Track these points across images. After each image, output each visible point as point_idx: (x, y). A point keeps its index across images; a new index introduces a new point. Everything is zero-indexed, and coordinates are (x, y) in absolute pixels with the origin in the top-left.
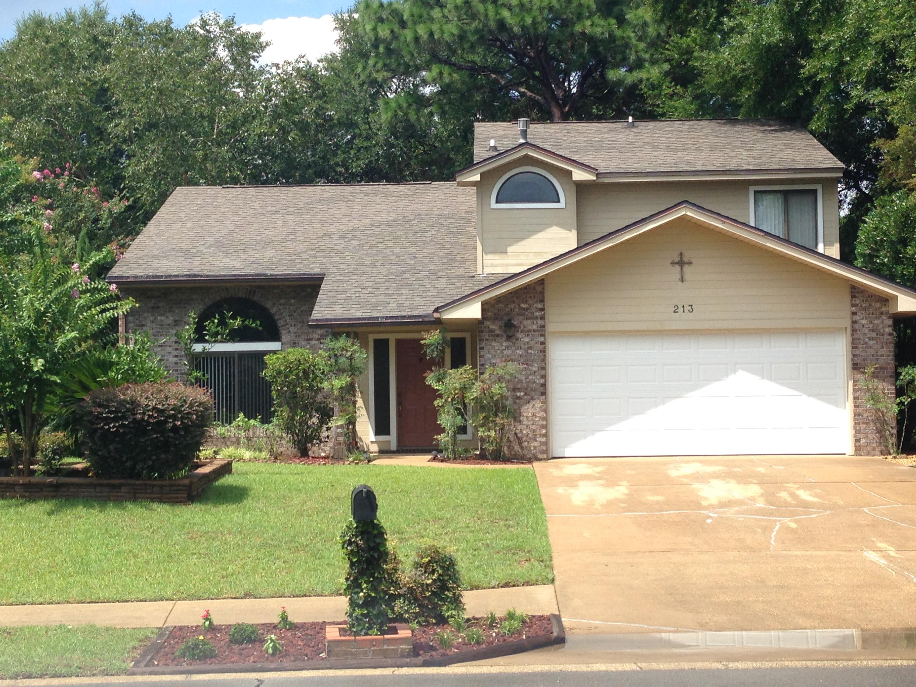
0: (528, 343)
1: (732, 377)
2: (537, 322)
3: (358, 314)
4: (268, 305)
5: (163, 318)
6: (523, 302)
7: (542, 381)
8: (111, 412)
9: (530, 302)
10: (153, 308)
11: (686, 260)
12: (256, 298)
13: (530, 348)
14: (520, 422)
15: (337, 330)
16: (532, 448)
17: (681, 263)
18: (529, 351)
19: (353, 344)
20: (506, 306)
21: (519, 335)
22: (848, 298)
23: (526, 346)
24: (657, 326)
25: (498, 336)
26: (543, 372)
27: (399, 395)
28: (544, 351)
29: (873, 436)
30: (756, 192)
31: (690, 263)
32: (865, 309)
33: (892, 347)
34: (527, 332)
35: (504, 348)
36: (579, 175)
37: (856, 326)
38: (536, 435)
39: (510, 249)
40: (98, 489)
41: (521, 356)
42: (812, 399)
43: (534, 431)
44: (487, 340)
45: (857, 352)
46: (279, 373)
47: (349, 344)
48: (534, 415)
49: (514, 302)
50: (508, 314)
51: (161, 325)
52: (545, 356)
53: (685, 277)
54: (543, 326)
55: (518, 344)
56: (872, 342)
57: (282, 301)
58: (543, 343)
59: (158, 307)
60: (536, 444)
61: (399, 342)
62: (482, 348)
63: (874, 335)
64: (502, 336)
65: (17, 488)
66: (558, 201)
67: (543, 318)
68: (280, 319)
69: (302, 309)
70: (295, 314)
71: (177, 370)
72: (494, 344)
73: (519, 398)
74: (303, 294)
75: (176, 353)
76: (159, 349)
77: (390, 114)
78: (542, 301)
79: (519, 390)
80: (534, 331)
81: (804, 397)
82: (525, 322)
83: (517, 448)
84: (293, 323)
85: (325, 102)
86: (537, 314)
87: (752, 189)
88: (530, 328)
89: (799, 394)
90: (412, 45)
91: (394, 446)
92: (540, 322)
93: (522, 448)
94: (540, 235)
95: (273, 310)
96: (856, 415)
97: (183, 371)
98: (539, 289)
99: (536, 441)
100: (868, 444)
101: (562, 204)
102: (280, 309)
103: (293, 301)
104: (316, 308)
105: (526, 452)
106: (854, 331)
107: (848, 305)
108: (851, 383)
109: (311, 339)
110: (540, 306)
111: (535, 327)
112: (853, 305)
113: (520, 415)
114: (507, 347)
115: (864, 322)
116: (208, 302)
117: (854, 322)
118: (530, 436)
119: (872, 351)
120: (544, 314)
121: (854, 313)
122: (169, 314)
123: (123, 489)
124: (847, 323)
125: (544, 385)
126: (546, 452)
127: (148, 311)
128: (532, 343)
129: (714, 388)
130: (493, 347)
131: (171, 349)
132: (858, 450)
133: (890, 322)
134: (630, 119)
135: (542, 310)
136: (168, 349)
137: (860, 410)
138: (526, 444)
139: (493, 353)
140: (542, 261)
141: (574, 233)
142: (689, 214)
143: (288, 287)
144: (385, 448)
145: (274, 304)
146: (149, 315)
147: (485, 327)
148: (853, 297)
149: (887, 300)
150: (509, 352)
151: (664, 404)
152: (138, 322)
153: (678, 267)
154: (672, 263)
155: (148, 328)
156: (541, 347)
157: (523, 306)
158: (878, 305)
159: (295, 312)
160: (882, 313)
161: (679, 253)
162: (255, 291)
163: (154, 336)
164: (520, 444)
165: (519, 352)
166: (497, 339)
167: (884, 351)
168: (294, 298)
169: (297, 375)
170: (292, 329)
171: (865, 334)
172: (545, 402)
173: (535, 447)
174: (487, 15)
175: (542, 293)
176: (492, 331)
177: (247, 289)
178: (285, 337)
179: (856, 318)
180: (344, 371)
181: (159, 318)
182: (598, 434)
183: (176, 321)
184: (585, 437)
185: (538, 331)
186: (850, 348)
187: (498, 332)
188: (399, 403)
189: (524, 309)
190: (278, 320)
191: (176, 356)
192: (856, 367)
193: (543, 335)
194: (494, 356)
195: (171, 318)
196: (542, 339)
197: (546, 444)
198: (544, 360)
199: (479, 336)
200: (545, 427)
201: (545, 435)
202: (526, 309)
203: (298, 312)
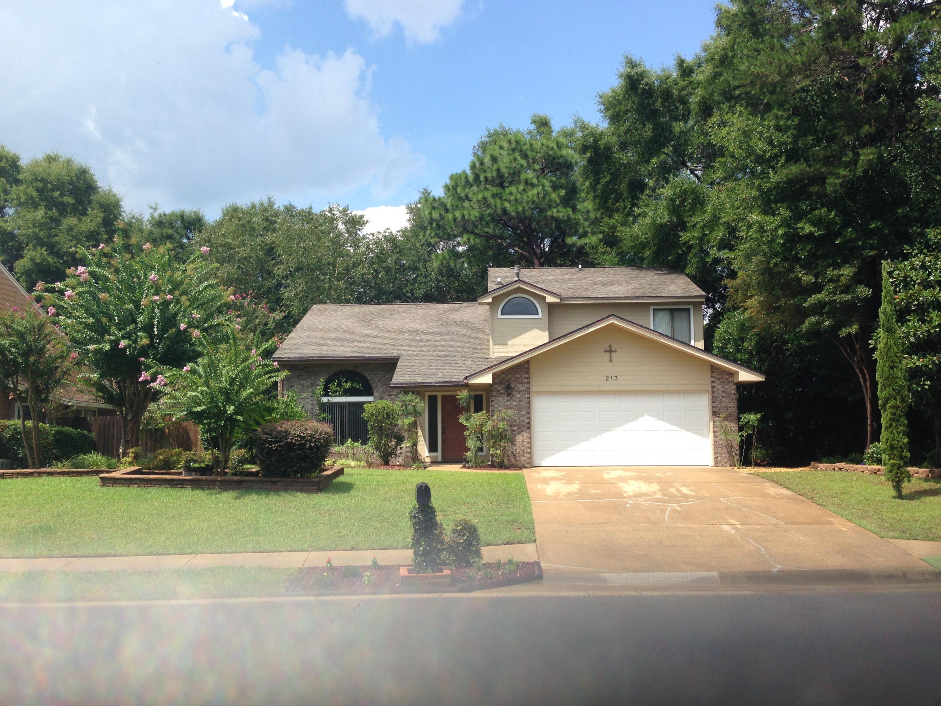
0: (519, 398)
1: (641, 419)
2: (525, 386)
3: (419, 380)
4: (366, 374)
5: (304, 382)
6: (517, 374)
7: (528, 421)
8: (273, 438)
9: (521, 373)
10: (299, 376)
11: (613, 349)
12: (359, 370)
13: (521, 401)
14: (515, 445)
15: (407, 390)
16: (522, 461)
17: (610, 351)
18: (521, 403)
19: (416, 398)
20: (507, 376)
21: (514, 393)
22: (709, 372)
23: (519, 400)
24: (596, 388)
25: (502, 393)
26: (528, 416)
27: (443, 429)
28: (529, 403)
29: (725, 455)
30: (654, 310)
31: (615, 351)
32: (719, 379)
33: (736, 402)
34: (519, 392)
35: (505, 401)
36: (550, 299)
37: (714, 389)
38: (524, 453)
39: (509, 342)
40: (264, 484)
41: (515, 406)
42: (688, 433)
43: (523, 450)
44: (495, 396)
45: (715, 405)
46: (372, 415)
47: (413, 398)
48: (523, 441)
49: (511, 374)
50: (508, 381)
51: (303, 386)
52: (530, 406)
53: (613, 359)
54: (528, 388)
55: (514, 398)
56: (724, 399)
57: (374, 372)
58: (528, 398)
59: (301, 376)
60: (524, 458)
61: (443, 397)
62: (492, 401)
63: (725, 395)
64: (504, 394)
65: (217, 483)
66: (538, 314)
67: (528, 383)
68: (373, 383)
69: (386, 377)
71: (312, 413)
72: (500, 398)
73: (514, 431)
74: (387, 368)
75: (311, 402)
76: (302, 400)
77: (439, 263)
78: (528, 373)
79: (514, 426)
80: (523, 391)
81: (684, 431)
82: (518, 386)
83: (513, 460)
84: (381, 385)
85: (401, 256)
86: (525, 381)
87: (652, 308)
88: (521, 389)
89: (681, 429)
90: (452, 223)
91: (440, 459)
92: (527, 385)
93: (516, 461)
94: (527, 334)
95: (369, 378)
96: (715, 443)
97: (316, 414)
98: (526, 366)
99: (524, 456)
100: (722, 460)
101: (540, 316)
102: (373, 377)
103: (381, 372)
104: (395, 376)
105: (518, 463)
106: (713, 392)
107: (709, 377)
108: (712, 423)
109: (392, 395)
110: (527, 376)
111: (524, 389)
112: (712, 377)
113: (515, 441)
114: (507, 401)
115: (719, 387)
116: (331, 372)
117: (713, 387)
118: (521, 453)
119: (724, 404)
120: (529, 381)
121: (713, 382)
122: (308, 380)
123: (279, 484)
124: (709, 388)
125: (529, 423)
126: (530, 463)
127: (296, 378)
128: (522, 398)
129: (630, 425)
130: (499, 400)
131: (309, 400)
132: (717, 463)
133: (735, 387)
134: (580, 266)
135: (528, 378)
136: (307, 400)
137: (717, 439)
138: (518, 458)
139: (499, 404)
140: (528, 349)
141: (547, 333)
142: (615, 322)
143: (378, 364)
144: (435, 460)
145: (370, 374)
146: (296, 380)
147: (494, 389)
148: (712, 372)
149: (732, 374)
150: (509, 403)
151: (600, 434)
152: (290, 384)
153: (608, 354)
154: (605, 351)
155: (296, 388)
156: (527, 400)
157: (517, 376)
158: (727, 377)
159: (382, 379)
160: (729, 382)
161: (608, 345)
162: (358, 366)
163: (299, 392)
164: (515, 458)
165: (514, 403)
166: (502, 396)
167: (731, 404)
168: (382, 370)
169: (383, 416)
170: (380, 389)
171: (719, 394)
172: (530, 433)
173: (524, 460)
174: (496, 206)
175: (528, 368)
176: (498, 391)
177: (354, 365)
178: (376, 394)
179: (714, 384)
180: (411, 414)
181: (302, 382)
182: (561, 453)
183: (312, 384)
184: (553, 454)
185: (525, 391)
186: (711, 402)
187: (502, 391)
188: (443, 433)
189: (517, 378)
192: (715, 413)
193: (529, 393)
194: (499, 406)
195: (309, 382)
196: (528, 396)
197: (530, 458)
198: (529, 408)
199: (491, 393)
200: (529, 448)
201: (530, 453)
202: (519, 378)
203: (384, 379)
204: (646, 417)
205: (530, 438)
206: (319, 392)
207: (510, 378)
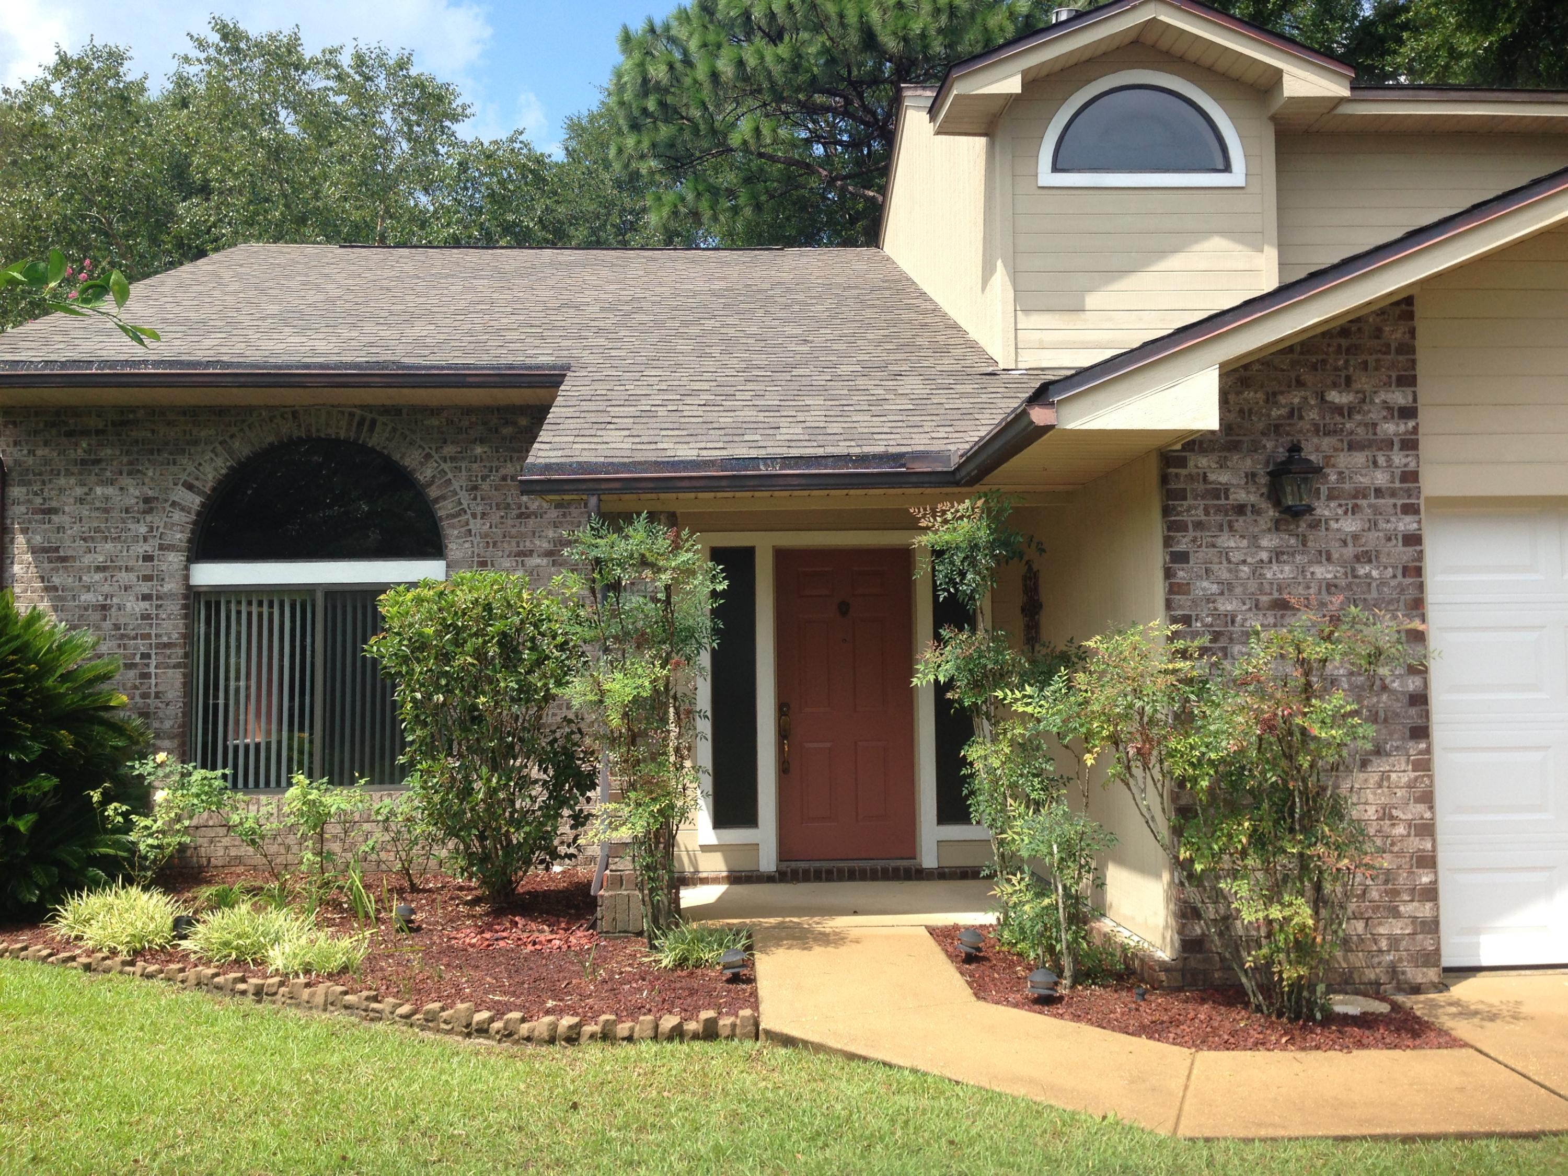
0: (1355, 537)
2: (1389, 460)
3: (687, 452)
4: (411, 459)
5: (110, 491)
6: (1335, 385)
7: (1413, 684)
9: (1363, 382)
10: (83, 462)
12: (376, 440)
13: (1366, 557)
15: (613, 503)
16: (1384, 944)
18: (1363, 570)
19: (676, 547)
20: (1271, 399)
21: (1323, 510)
23: (1349, 551)
25: (1240, 509)
26: (1412, 652)
27: (783, 709)
28: (1415, 571)
34: (1353, 497)
35: (1264, 556)
36: (1302, 82)
38: (1395, 893)
39: (1092, 300)
41: (1331, 587)
43: (1389, 877)
44: (1199, 525)
46: (420, 645)
47: (663, 544)
48: (1386, 814)
49: (1300, 384)
50: (1277, 429)
51: (106, 511)
52: (1421, 587)
54: (1411, 477)
55: (1317, 540)
57: (449, 450)
58: (1413, 540)
59: (97, 462)
60: (1397, 928)
61: (782, 556)
62: (1182, 557)
64: (1256, 511)
66: (1227, 168)
67: (1410, 444)
68: (443, 498)
69: (503, 471)
70: (485, 486)
71: (148, 636)
72: (1227, 541)
74: (507, 431)
75: (145, 588)
76: (98, 577)
78: (1408, 380)
80: (1379, 492)
82: (1344, 460)
84: (479, 510)
86: (1390, 428)
88: (1363, 480)
91: (768, 861)
92: (1399, 459)
94: (1175, 262)
95: (424, 474)
97: (165, 639)
98: (1395, 334)
99: (1396, 913)
101: (1237, 177)
102: (443, 472)
103: (478, 450)
105: (1358, 959)
109: (530, 553)
110: (1399, 398)
111: (1381, 478)
113: (1336, 813)
114: (1278, 555)
116: (242, 449)
118: (1375, 895)
120: (1415, 429)
122: (125, 481)
125: (1420, 700)
126: (1431, 958)
127: (69, 473)
128: (1372, 539)
130: (1225, 555)
131: (132, 576)
135: (1408, 413)
136: (124, 577)
138: (1360, 926)
139: (1225, 575)
141: (1271, 256)
144: (744, 865)
145: (428, 457)
146: (72, 481)
147: (1191, 478)
150: (1286, 572)
152: (39, 500)
155: (66, 519)
156: (1405, 554)
157: (1335, 397)
159: (484, 478)
162: (373, 423)
163: (85, 540)
165: (1323, 572)
166: (1240, 524)
168: (482, 441)
169: (480, 654)
170: (476, 525)
172: (1424, 765)
173: (1394, 941)
175: (1407, 349)
176: (1221, 491)
177: (352, 415)
178: (455, 548)
180: (642, 641)
181: (99, 490)
183: (147, 500)
185: (1393, 494)
187: (1241, 496)
188: (783, 734)
189: (1338, 410)
190: (436, 500)
191: (146, 597)
193: (1411, 510)
194: (1227, 588)
195: (134, 493)
196: (1407, 524)
197: (1432, 926)
198: (1417, 605)
199: (1166, 511)
200: (1428, 861)
201: (1431, 894)
202: (1348, 412)
203: (495, 477)
205: (1427, 798)
206: (179, 537)
207: (1294, 413)
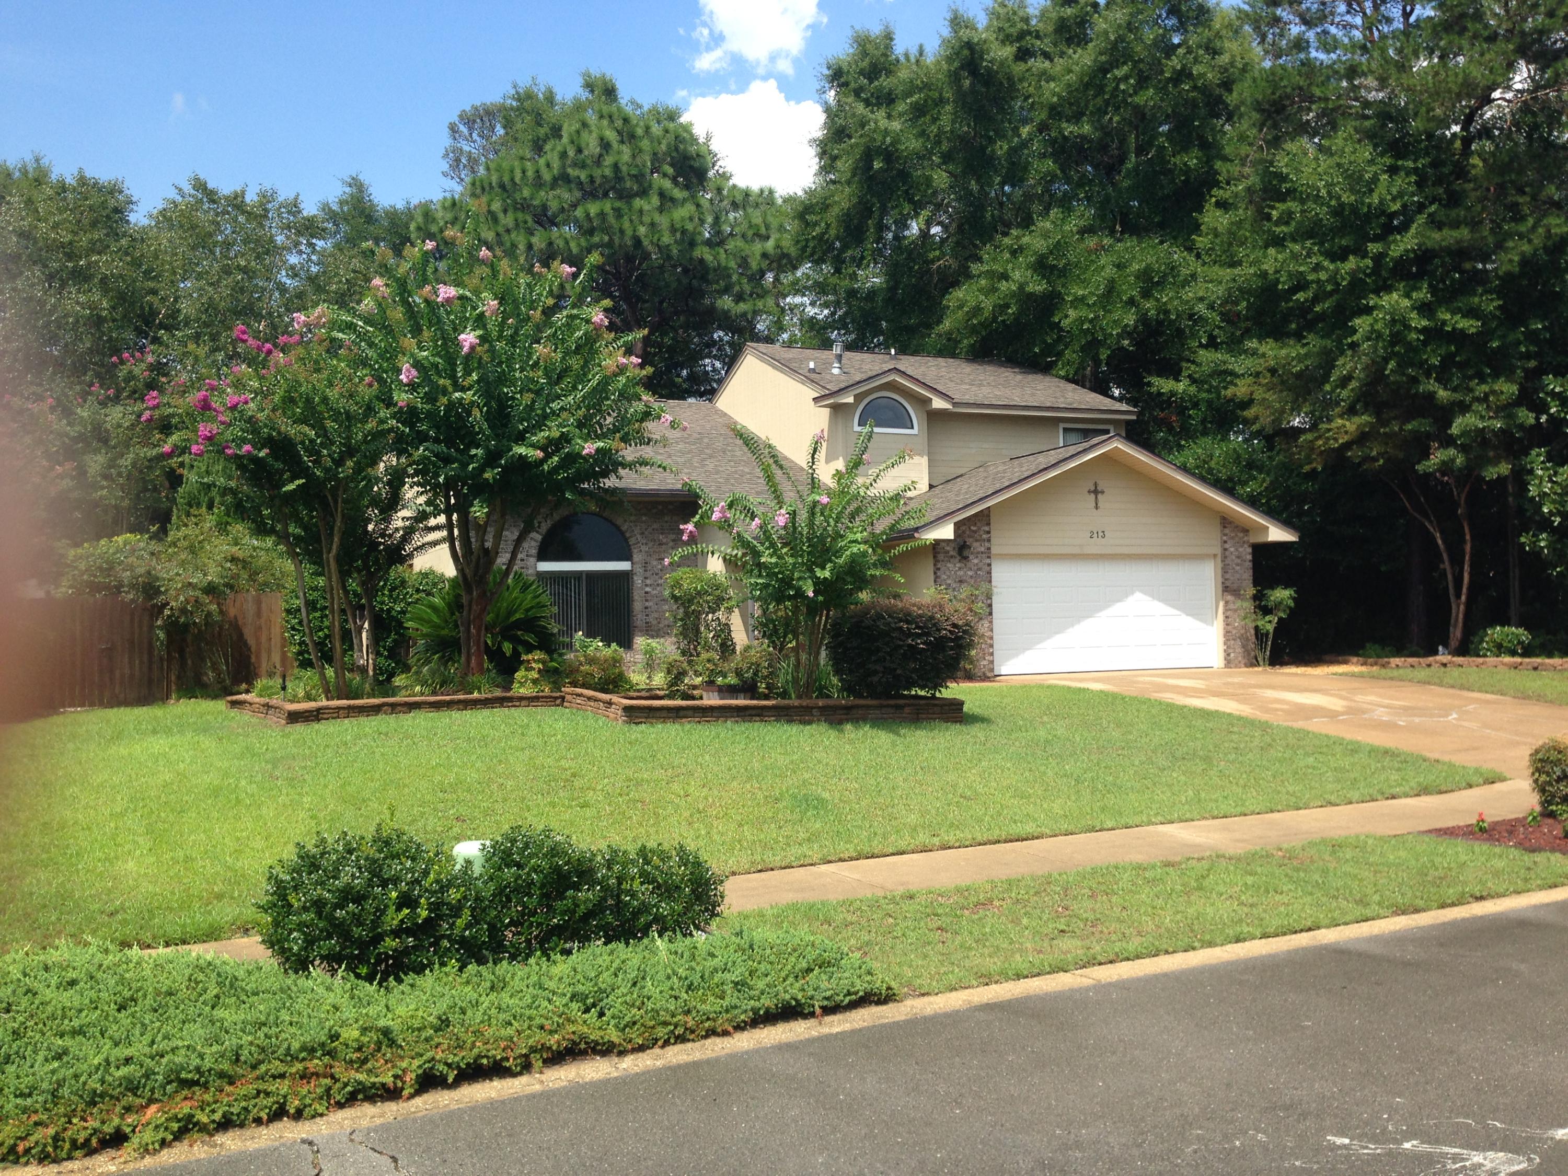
0: (977, 564)
1: (1131, 599)
2: (984, 545)
4: (620, 522)
6: (972, 525)
7: (989, 601)
9: (979, 524)
11: (1099, 488)
13: (979, 569)
16: (981, 667)
17: (1096, 492)
18: (978, 573)
20: (959, 528)
21: (970, 557)
22: (1219, 527)
23: (975, 568)
24: (1078, 551)
25: (952, 557)
26: (989, 593)
28: (990, 573)
29: (1239, 650)
30: (1065, 430)
31: (1103, 492)
32: (1232, 538)
33: (1251, 572)
34: (979, 554)
35: (957, 569)
36: (938, 403)
37: (1226, 553)
38: (984, 654)
41: (972, 577)
42: (1190, 619)
43: (984, 650)
44: (943, 561)
45: (1227, 576)
48: (983, 634)
49: (969, 528)
50: (960, 536)
51: (506, 541)
52: (991, 577)
53: (1099, 505)
54: (989, 549)
55: (969, 564)
56: (1238, 568)
57: (632, 518)
58: (989, 565)
60: (985, 663)
62: (938, 569)
63: (1239, 561)
64: (956, 559)
66: (914, 427)
67: (989, 540)
68: (631, 537)
69: (653, 527)
70: (647, 532)
72: (949, 565)
78: (989, 524)
80: (983, 553)
81: (1184, 616)
82: (976, 544)
83: (969, 667)
84: (644, 542)
86: (985, 536)
87: (1062, 426)
88: (980, 550)
89: (1178, 612)
92: (986, 544)
93: (974, 667)
95: (624, 528)
96: (1227, 633)
98: (986, 512)
99: (985, 659)
100: (1236, 658)
101: (915, 431)
102: (631, 527)
103: (644, 518)
105: (976, 671)
106: (1224, 558)
107: (1219, 535)
108: (1221, 604)
110: (987, 529)
111: (983, 549)
112: (1223, 535)
114: (960, 568)
115: (1232, 550)
117: (1225, 550)
118: (981, 654)
119: (1238, 576)
120: (990, 537)
121: (1225, 542)
124: (1218, 550)
125: (990, 606)
126: (992, 670)
128: (981, 565)
129: (1118, 608)
130: (947, 567)
131: (517, 567)
132: (1228, 663)
133: (1250, 550)
134: (893, 351)
135: (989, 532)
137: (1229, 628)
138: (977, 662)
139: (948, 574)
141: (926, 458)
142: (1119, 446)
145: (626, 520)
147: (940, 548)
148: (1225, 527)
149: (1247, 531)
150: (961, 573)
151: (1079, 623)
153: (1093, 496)
154: (1089, 492)
157: (973, 528)
158: (1241, 535)
159: (646, 530)
160: (1244, 542)
161: (1095, 483)
162: (605, 507)
165: (970, 573)
166: (951, 560)
167: (1247, 576)
168: (645, 515)
170: (644, 548)
171: (1232, 560)
172: (991, 622)
173: (984, 666)
175: (989, 516)
176: (948, 552)
178: (636, 557)
179: (1227, 546)
182: (1028, 653)
184: (1017, 655)
185: (985, 553)
186: (1220, 572)
187: (952, 553)
190: (629, 538)
192: (1225, 589)
193: (989, 557)
194: (949, 577)
196: (988, 561)
197: (992, 662)
198: (990, 581)
199: (935, 557)
200: (992, 646)
201: (992, 654)
202: (975, 532)
203: (650, 529)
204: (1138, 595)
205: (992, 630)
206: (534, 552)
207: (964, 532)
